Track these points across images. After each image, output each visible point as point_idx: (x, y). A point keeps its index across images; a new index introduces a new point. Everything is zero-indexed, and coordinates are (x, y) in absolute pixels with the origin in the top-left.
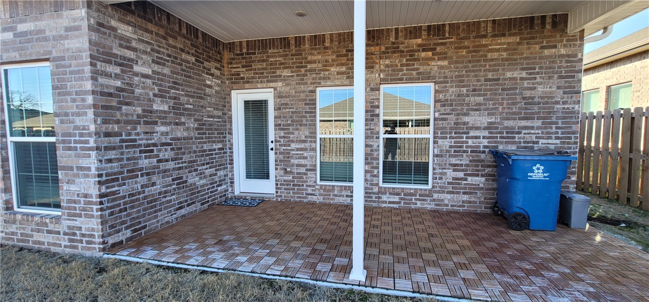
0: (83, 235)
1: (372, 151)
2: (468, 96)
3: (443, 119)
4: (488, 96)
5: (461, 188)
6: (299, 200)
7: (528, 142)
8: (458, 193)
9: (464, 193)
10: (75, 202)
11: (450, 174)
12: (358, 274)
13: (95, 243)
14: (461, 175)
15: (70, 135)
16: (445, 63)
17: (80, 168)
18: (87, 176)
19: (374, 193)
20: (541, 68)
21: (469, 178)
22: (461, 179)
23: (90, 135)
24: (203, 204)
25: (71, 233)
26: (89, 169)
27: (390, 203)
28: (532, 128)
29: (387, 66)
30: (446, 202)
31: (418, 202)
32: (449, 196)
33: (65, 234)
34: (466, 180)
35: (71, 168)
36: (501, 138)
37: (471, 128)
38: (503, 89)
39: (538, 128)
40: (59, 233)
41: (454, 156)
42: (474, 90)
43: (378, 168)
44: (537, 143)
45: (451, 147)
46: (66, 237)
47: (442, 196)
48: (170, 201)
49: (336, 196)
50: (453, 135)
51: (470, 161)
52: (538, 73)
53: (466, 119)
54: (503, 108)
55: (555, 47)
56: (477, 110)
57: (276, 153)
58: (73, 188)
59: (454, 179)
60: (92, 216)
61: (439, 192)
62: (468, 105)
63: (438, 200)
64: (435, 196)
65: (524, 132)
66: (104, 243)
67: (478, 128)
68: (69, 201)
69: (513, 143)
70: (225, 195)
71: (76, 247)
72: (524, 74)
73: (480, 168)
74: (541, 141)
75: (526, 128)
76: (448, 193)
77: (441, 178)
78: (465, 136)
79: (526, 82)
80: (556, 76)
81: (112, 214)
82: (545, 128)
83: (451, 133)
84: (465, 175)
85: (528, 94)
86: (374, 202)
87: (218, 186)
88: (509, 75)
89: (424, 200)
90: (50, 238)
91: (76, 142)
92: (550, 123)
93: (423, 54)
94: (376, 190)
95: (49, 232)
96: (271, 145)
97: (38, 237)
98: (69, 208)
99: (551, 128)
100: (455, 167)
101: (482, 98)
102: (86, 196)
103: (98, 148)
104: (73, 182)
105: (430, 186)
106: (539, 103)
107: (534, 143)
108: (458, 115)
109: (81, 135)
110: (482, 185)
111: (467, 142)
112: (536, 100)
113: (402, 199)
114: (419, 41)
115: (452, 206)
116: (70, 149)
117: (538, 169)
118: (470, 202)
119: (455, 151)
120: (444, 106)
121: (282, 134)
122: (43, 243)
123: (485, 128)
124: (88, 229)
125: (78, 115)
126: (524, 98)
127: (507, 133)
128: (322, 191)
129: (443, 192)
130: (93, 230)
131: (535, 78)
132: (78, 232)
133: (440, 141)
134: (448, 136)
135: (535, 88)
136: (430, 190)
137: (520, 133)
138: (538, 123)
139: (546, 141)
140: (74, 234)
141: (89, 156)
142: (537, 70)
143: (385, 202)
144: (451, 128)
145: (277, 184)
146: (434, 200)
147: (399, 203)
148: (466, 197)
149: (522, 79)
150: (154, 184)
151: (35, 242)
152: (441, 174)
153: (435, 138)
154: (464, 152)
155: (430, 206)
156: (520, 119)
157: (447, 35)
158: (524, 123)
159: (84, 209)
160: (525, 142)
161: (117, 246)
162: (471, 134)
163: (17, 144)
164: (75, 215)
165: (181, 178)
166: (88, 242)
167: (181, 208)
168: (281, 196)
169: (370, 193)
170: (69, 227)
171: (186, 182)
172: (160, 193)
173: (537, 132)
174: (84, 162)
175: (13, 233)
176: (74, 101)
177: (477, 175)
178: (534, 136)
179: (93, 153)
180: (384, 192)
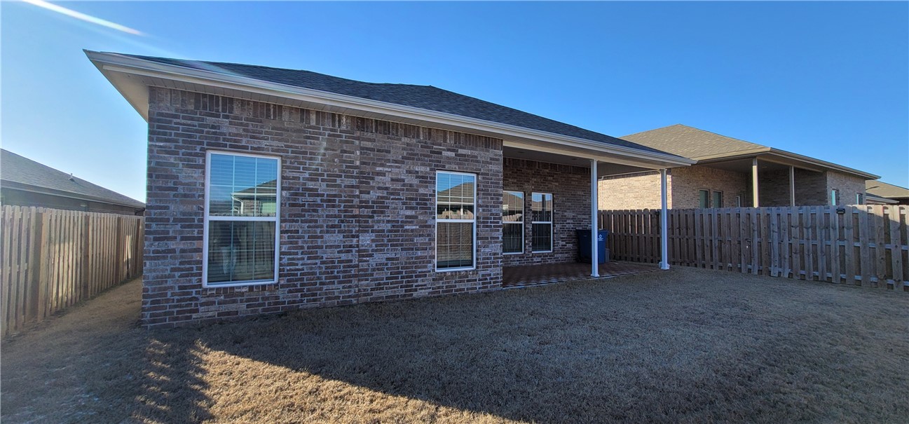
0: (492, 279)
1: (528, 231)
2: (566, 202)
3: (557, 214)
4: (572, 203)
5: (565, 250)
8: (564, 253)
9: (566, 253)
10: (488, 259)
11: (561, 243)
13: (498, 282)
14: (564, 243)
15: (488, 218)
16: (557, 184)
18: (497, 242)
25: (484, 278)
26: (498, 238)
27: (538, 262)
29: (535, 182)
30: (558, 259)
31: (548, 260)
32: (560, 255)
34: (566, 246)
35: (487, 238)
37: (567, 219)
38: (577, 200)
40: (476, 280)
41: (561, 233)
42: (568, 199)
43: (531, 241)
45: (560, 228)
46: (481, 282)
47: (558, 256)
49: (511, 261)
50: (560, 222)
51: (567, 236)
53: (566, 214)
56: (569, 209)
58: (487, 250)
60: (498, 266)
61: (556, 254)
62: (566, 206)
64: (555, 256)
66: (502, 281)
67: (569, 219)
68: (484, 259)
69: (581, 226)
71: (487, 287)
72: (582, 193)
73: (571, 239)
75: (584, 219)
76: (559, 253)
77: (556, 246)
78: (565, 223)
79: (583, 197)
84: (566, 243)
85: (584, 202)
90: (469, 285)
91: (491, 222)
93: (549, 178)
95: (467, 281)
97: (459, 286)
98: (484, 263)
100: (563, 239)
101: (570, 203)
102: (495, 254)
104: (488, 247)
105: (552, 251)
108: (563, 211)
109: (494, 219)
110: (572, 248)
111: (566, 226)
113: (542, 259)
114: (547, 171)
115: (561, 261)
116: (487, 227)
118: (568, 258)
119: (562, 231)
120: (556, 206)
122: (463, 290)
123: (572, 219)
124: (494, 275)
125: (494, 207)
126: (583, 205)
128: (505, 259)
130: (498, 274)
132: (488, 278)
133: (556, 225)
136: (552, 253)
140: (486, 279)
141: (498, 231)
143: (535, 262)
144: (560, 218)
146: (554, 258)
148: (566, 255)
149: (582, 195)
151: (456, 291)
152: (556, 243)
153: (554, 223)
154: (565, 231)
155: (552, 262)
156: (582, 214)
157: (558, 170)
158: (583, 217)
159: (493, 262)
162: (567, 222)
163: (439, 223)
164: (487, 267)
166: (494, 283)
169: (528, 257)
170: (483, 275)
174: (495, 234)
175: (439, 288)
176: (492, 199)
177: (570, 243)
179: (501, 229)
180: (534, 256)
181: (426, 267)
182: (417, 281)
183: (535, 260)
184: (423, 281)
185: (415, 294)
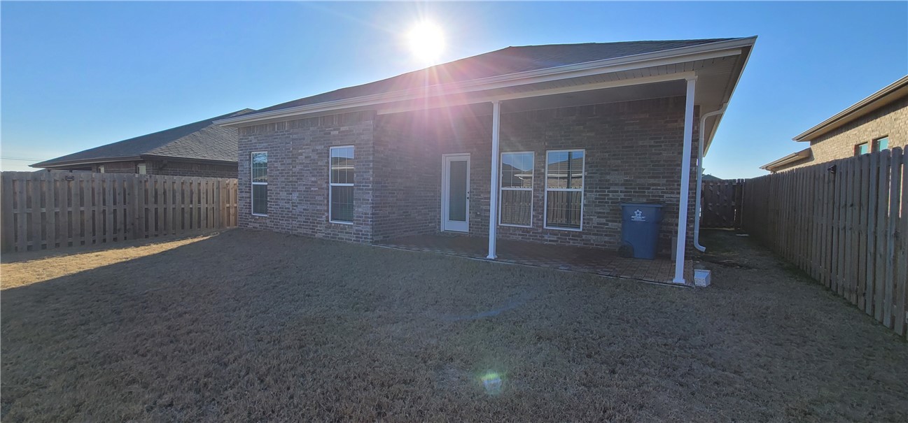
0: (363, 234)
1: (538, 200)
2: (609, 159)
3: (591, 177)
4: (625, 160)
5: (604, 231)
6: (484, 236)
7: (656, 196)
8: (602, 235)
9: (606, 235)
10: (360, 217)
11: (595, 220)
12: (491, 255)
13: (368, 239)
14: (603, 220)
15: (360, 182)
16: (593, 134)
17: (364, 199)
18: (367, 203)
19: (538, 233)
20: (665, 138)
21: (610, 224)
22: (604, 224)
23: (370, 183)
24: (419, 233)
25: (357, 234)
26: (368, 200)
27: (550, 241)
28: (659, 185)
29: (550, 137)
30: (592, 242)
31: (571, 241)
32: (594, 237)
33: (354, 234)
34: (607, 225)
35: (360, 200)
36: (634, 192)
37: (612, 184)
38: (636, 155)
39: (663, 185)
40: (351, 234)
41: (599, 206)
42: (614, 155)
43: (543, 214)
44: (663, 197)
45: (596, 199)
46: (355, 236)
47: (589, 237)
48: (401, 225)
50: (598, 189)
51: (611, 210)
52: (663, 142)
53: (608, 177)
54: (636, 169)
55: (676, 121)
56: (616, 170)
57: (470, 201)
58: (360, 210)
59: (598, 224)
60: (368, 225)
61: (586, 234)
62: (609, 166)
63: (587, 240)
64: (584, 237)
65: (652, 188)
66: (372, 239)
67: (616, 185)
68: (357, 217)
69: (644, 196)
70: (434, 231)
71: (359, 241)
72: (652, 143)
73: (618, 216)
74: (666, 195)
76: (594, 234)
77: (588, 223)
78: (607, 190)
79: (653, 149)
80: (677, 144)
81: (376, 225)
82: (669, 185)
83: (596, 188)
84: (606, 221)
86: (539, 240)
87: (429, 223)
88: (640, 143)
89: (575, 240)
90: (347, 236)
91: (363, 186)
92: (672, 181)
94: (540, 230)
95: (347, 233)
96: (468, 195)
97: (341, 236)
98: (357, 221)
99: (673, 185)
100: (599, 215)
101: (620, 161)
102: (366, 214)
103: (373, 189)
104: (360, 207)
105: (581, 230)
106: (664, 166)
107: (660, 196)
108: (601, 174)
109: (366, 183)
110: (619, 230)
111: (608, 195)
112: (662, 163)
113: (558, 238)
114: (574, 118)
115: (596, 245)
116: (360, 189)
117: (638, 213)
118: (610, 243)
119: (599, 202)
120: (591, 167)
121: (475, 187)
122: (343, 239)
123: (622, 185)
124: (365, 231)
125: (365, 172)
126: (652, 161)
127: (639, 189)
128: (501, 230)
129: (590, 234)
130: (368, 232)
131: (661, 146)
133: (588, 194)
134: (594, 190)
135: (661, 153)
136: (579, 232)
137: (649, 189)
138: (664, 181)
139: (669, 195)
140: (359, 234)
141: (369, 193)
142: (662, 139)
143: (547, 240)
144: (596, 184)
145: (470, 224)
146: (583, 240)
147: (557, 241)
148: (607, 239)
149: (650, 146)
150: (394, 213)
151: (339, 238)
152: (588, 219)
153: (585, 191)
154: (606, 202)
155: (579, 244)
156: (649, 178)
157: (594, 113)
158: (652, 181)
159: (364, 221)
160: (653, 196)
161: (376, 242)
162: (611, 189)
163: (332, 186)
164: (360, 224)
165: (407, 212)
166: (365, 238)
167: (407, 231)
168: (472, 233)
169: (536, 233)
170: (357, 230)
171: (410, 215)
172: (397, 219)
173: (662, 188)
174: (366, 197)
175: (329, 234)
176: (364, 165)
177: (616, 222)
178: (660, 191)
179: (371, 192)
180: (546, 232)
181: (322, 217)
182: (317, 227)
183: (546, 238)
184: (320, 227)
185: (316, 235)
